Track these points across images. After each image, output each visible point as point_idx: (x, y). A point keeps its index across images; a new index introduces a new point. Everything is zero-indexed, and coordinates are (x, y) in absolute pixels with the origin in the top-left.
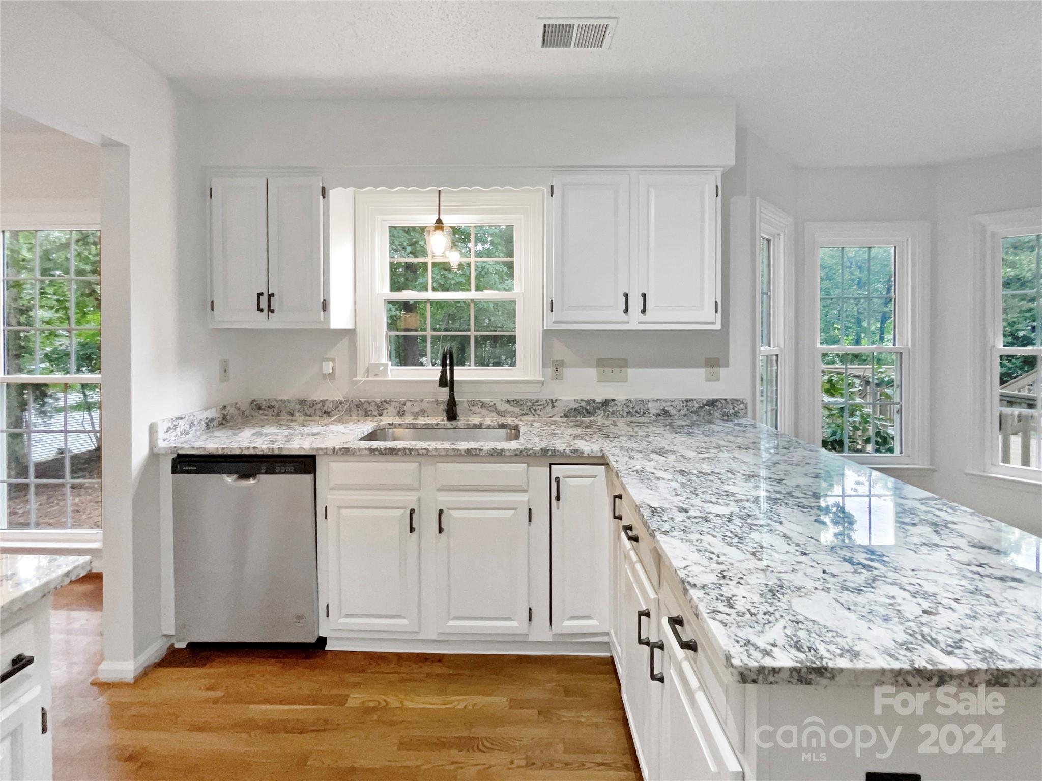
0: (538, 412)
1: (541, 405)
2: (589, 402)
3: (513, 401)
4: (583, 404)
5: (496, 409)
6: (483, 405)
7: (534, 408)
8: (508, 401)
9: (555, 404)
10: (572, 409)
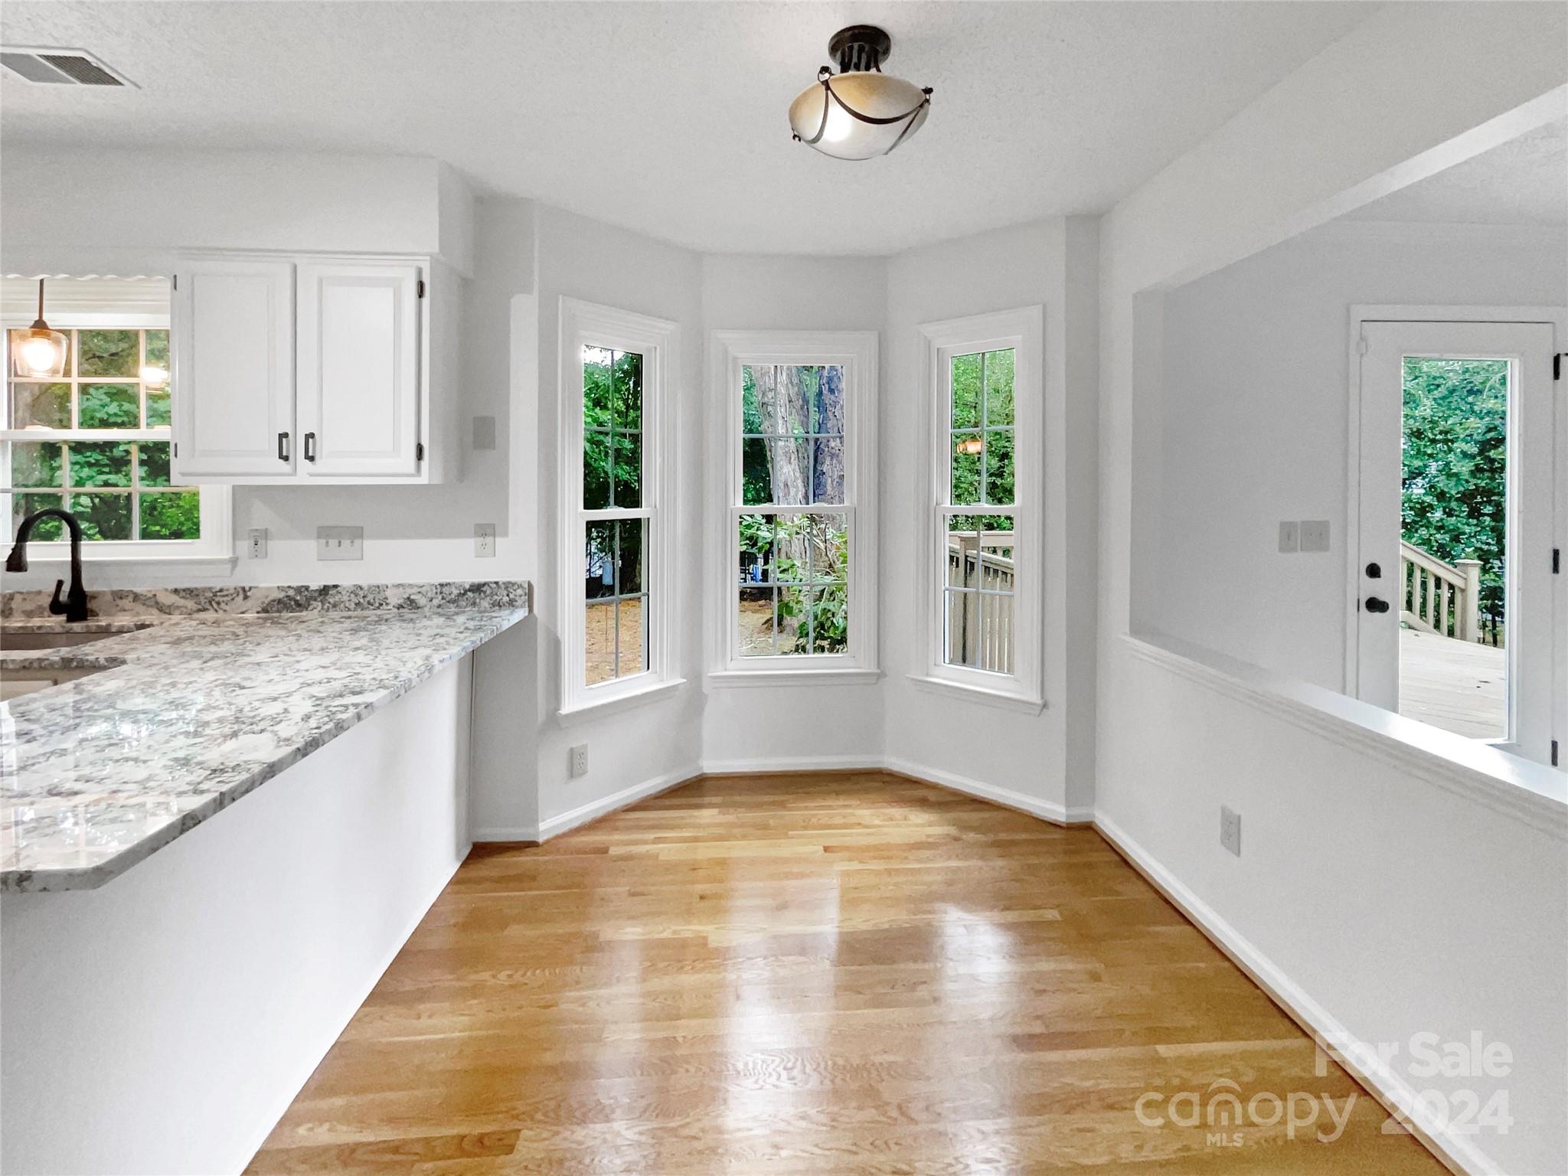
0: (223, 605)
1: (227, 595)
2: (299, 590)
3: (184, 590)
4: (291, 593)
5: (157, 603)
6: (136, 597)
7: (217, 599)
8: (176, 591)
9: (249, 594)
10: (274, 601)
